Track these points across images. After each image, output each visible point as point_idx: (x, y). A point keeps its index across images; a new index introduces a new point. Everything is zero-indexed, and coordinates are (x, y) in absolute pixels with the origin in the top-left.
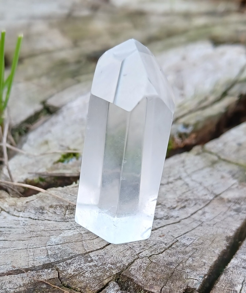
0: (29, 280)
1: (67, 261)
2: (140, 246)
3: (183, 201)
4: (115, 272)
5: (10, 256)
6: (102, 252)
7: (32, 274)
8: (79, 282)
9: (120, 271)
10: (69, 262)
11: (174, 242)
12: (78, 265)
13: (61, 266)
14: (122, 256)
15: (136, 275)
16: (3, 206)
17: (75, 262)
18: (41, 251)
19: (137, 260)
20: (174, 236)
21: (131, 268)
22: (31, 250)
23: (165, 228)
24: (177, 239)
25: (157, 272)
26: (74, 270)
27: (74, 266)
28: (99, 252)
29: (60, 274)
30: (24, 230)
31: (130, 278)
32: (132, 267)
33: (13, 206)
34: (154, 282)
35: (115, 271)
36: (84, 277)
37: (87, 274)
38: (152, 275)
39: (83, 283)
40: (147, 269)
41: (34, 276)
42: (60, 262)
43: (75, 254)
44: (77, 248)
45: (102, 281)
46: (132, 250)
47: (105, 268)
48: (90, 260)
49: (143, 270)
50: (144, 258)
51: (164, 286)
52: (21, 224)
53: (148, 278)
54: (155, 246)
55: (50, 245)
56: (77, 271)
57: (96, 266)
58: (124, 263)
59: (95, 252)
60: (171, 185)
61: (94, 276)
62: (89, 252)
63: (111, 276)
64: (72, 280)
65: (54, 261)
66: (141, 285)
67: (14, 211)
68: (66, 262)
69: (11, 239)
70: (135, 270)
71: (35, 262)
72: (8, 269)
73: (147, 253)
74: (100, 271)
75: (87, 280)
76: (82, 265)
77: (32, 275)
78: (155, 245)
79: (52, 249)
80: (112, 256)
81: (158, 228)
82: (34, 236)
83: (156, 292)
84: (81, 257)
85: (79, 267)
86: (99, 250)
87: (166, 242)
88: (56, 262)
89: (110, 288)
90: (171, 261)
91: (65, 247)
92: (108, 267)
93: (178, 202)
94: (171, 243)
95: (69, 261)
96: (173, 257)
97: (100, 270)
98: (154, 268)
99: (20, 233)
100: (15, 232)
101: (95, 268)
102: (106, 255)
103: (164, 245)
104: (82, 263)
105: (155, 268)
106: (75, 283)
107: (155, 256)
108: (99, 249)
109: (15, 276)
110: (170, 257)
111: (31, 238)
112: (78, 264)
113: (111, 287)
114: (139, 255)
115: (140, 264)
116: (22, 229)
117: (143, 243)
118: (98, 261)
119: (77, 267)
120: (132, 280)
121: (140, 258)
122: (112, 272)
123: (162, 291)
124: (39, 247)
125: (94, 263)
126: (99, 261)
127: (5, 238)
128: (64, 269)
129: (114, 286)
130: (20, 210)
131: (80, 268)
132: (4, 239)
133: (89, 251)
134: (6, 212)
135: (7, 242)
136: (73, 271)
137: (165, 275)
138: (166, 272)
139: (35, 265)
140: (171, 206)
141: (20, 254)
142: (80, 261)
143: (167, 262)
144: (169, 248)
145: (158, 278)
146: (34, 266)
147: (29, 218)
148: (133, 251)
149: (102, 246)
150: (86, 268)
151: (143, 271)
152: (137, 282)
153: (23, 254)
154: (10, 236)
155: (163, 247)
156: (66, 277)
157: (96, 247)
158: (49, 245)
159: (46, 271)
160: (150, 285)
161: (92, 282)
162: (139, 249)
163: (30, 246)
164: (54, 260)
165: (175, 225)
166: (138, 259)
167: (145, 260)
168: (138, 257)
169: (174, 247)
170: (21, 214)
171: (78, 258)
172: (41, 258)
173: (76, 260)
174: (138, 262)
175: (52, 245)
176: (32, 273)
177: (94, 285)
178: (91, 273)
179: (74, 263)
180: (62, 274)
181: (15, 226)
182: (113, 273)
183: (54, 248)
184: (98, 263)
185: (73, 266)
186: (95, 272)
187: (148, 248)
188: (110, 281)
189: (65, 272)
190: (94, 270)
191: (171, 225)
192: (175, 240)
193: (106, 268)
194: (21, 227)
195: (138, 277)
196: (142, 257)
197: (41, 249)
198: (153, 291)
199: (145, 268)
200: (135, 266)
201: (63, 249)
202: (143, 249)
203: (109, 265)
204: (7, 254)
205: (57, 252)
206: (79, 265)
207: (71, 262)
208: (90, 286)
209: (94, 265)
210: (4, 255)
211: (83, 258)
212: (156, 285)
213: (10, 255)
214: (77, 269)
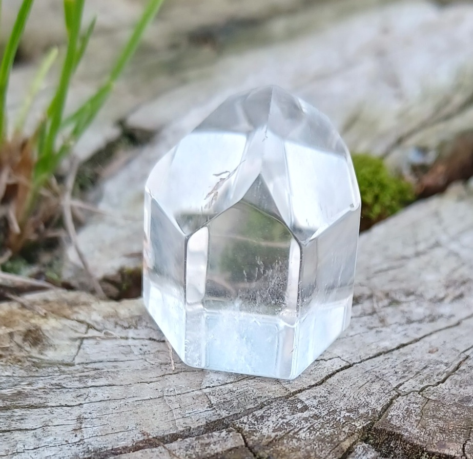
0: (184, 455)
1: (256, 412)
2: (396, 373)
3: (457, 284)
4: (359, 425)
5: (131, 415)
6: (321, 390)
7: (188, 443)
8: (291, 451)
9: (369, 422)
10: (260, 415)
11: (461, 360)
12: (280, 419)
13: (246, 423)
14: (364, 394)
15: (404, 427)
16: (90, 320)
17: (272, 414)
18: (194, 399)
19: (397, 400)
20: (457, 348)
21: (389, 414)
22: (172, 399)
23: (434, 337)
24: (465, 353)
25: (444, 417)
26: (273, 428)
27: (273, 422)
28: (315, 390)
29: (247, 439)
30: (146, 362)
31: (394, 433)
32: (392, 413)
33: (112, 316)
34: (444, 436)
35: (359, 422)
36: (299, 439)
37: (302, 435)
38: (436, 424)
39: (300, 451)
40: (422, 414)
41: (193, 447)
42: (239, 416)
43: (267, 399)
44: (267, 387)
45: (338, 445)
46: (382, 382)
47: (337, 420)
48: (302, 408)
49: (416, 415)
50: (411, 394)
51: (466, 442)
52: (136, 353)
53: (430, 430)
54: (425, 371)
55: (209, 387)
56: (280, 429)
57: (316, 417)
58: (374, 406)
59: (307, 391)
60: (424, 259)
61: (319, 436)
62: (296, 393)
63: (354, 434)
64: (276, 448)
65: (227, 415)
66: (419, 443)
67: (116, 327)
68: (253, 416)
69: (122, 383)
70: (400, 418)
71: (188, 421)
72: (134, 439)
73: (414, 385)
74: (328, 427)
75: (306, 446)
76: (289, 417)
77: (190, 445)
78: (425, 368)
79: (217, 393)
80: (344, 395)
81: (420, 339)
82: (171, 373)
83: (454, 453)
84: (281, 403)
85: (283, 422)
86: (315, 387)
87: (446, 361)
88: (231, 416)
89: (357, 455)
90: (467, 395)
91: (243, 386)
92: (342, 416)
93: (447, 287)
94: (456, 363)
95: (259, 413)
96: (468, 387)
97: (327, 423)
98: (437, 409)
99: (138, 370)
100: (127, 368)
101: (316, 421)
102: (332, 395)
103: (445, 368)
104: (285, 413)
105: (439, 410)
106: (283, 453)
107: (432, 388)
108: (313, 386)
109: (154, 449)
110: (463, 387)
111: (166, 377)
112: (279, 416)
113: (359, 453)
114: (399, 389)
115: (407, 407)
116: (141, 361)
117: (399, 366)
118: (318, 407)
119: (278, 423)
120: (398, 437)
121: (402, 394)
122: (354, 425)
123: (466, 450)
124: (188, 392)
125: (311, 412)
126: (321, 408)
127: (110, 381)
128: (252, 428)
129: (366, 451)
130: (126, 325)
131: (284, 424)
132: (107, 383)
133: (295, 390)
134: (97, 330)
135: (115, 388)
136: (272, 430)
137: (463, 421)
138: (462, 416)
139: (190, 425)
140: (435, 297)
141: (150, 408)
142: (281, 410)
143: (459, 397)
144: (454, 371)
145: (450, 428)
146: (189, 428)
147: (150, 339)
148: (386, 383)
149: (319, 380)
150: (297, 422)
151: (417, 419)
152: (410, 439)
153: (158, 408)
154: (119, 376)
155: (442, 371)
156: (262, 444)
157: (307, 382)
158: (207, 387)
159: (218, 435)
160: (438, 441)
161: (319, 447)
162: (396, 379)
163: (168, 391)
164: (227, 412)
165: (451, 330)
166: (398, 397)
167: (414, 397)
168: (397, 393)
169: (464, 370)
170: (131, 333)
171: (276, 405)
172: (199, 412)
173: (272, 410)
174: (401, 401)
175: (213, 387)
176: (189, 441)
177: (325, 454)
178: (312, 430)
179: (269, 416)
180: (251, 438)
181: (123, 358)
182: (356, 427)
183: (220, 391)
184: (320, 411)
185: (271, 422)
186: (318, 429)
187: (413, 375)
188: (354, 443)
189: (258, 434)
190: (315, 425)
191: (444, 331)
192: (463, 356)
193: (340, 420)
194: (137, 358)
195: (409, 429)
196: (406, 394)
197: (194, 396)
198: (447, 452)
199: (419, 412)
200: (397, 410)
201: (239, 391)
202: (403, 377)
203: (343, 412)
204: (122, 410)
205: (228, 397)
206: (283, 418)
207: (265, 415)
208: (315, 454)
209: (313, 417)
210: (118, 413)
211: (285, 404)
212: (449, 441)
213: (131, 412)
214: (279, 425)
